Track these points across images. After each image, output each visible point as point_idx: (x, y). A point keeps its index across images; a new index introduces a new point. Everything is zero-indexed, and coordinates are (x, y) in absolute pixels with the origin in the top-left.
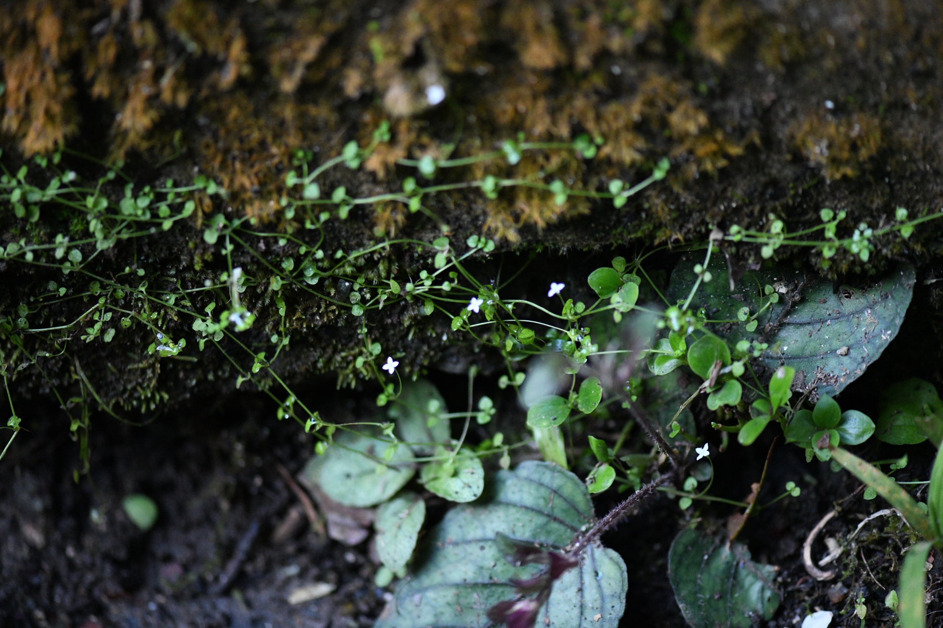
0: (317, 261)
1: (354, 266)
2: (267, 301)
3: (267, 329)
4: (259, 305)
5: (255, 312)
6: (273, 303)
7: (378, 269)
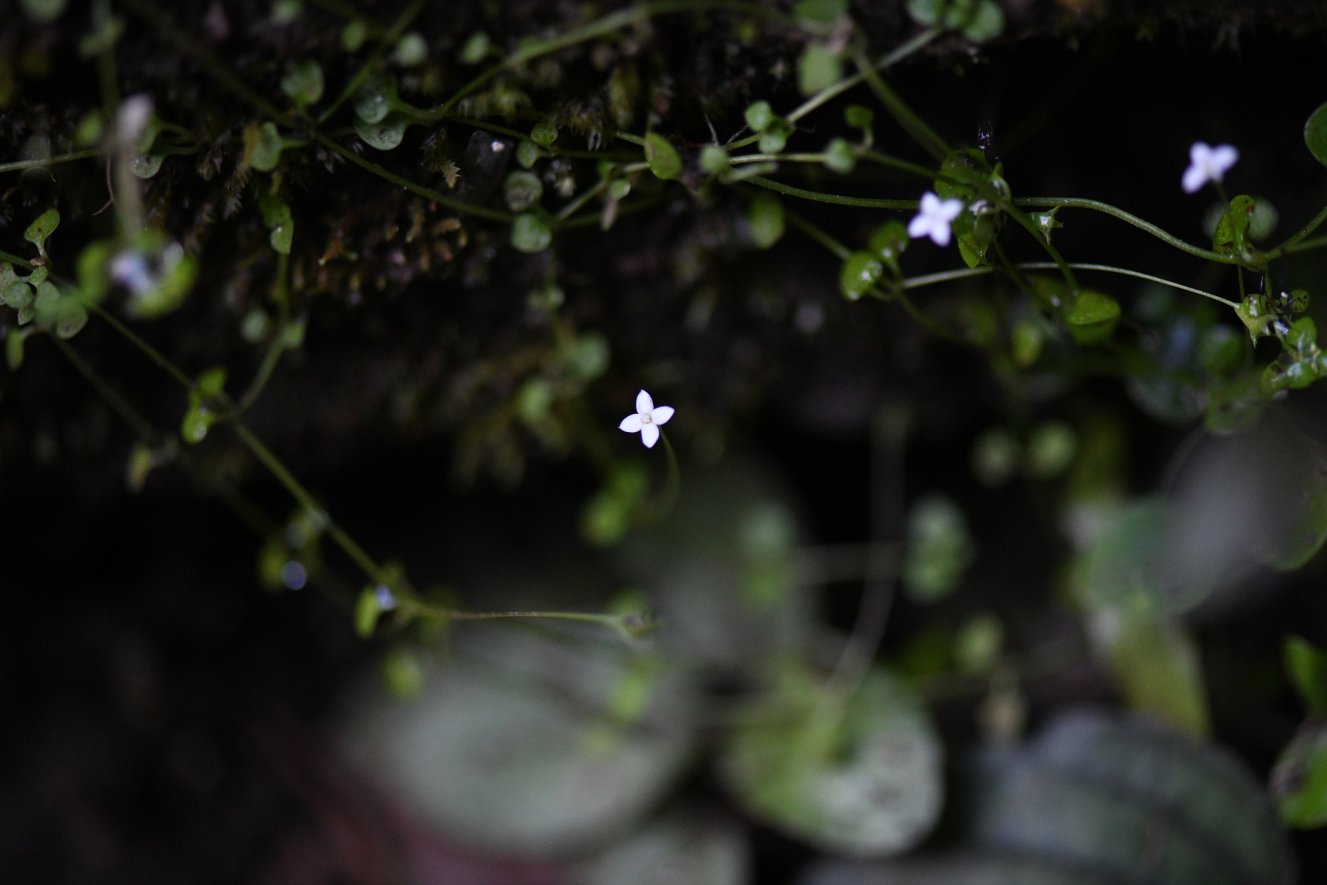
0: (399, 71)
1: (524, 87)
2: (232, 205)
3: (231, 295)
4: (205, 216)
5: (192, 241)
6: (251, 211)
7: (605, 98)
